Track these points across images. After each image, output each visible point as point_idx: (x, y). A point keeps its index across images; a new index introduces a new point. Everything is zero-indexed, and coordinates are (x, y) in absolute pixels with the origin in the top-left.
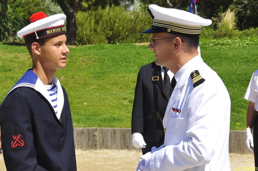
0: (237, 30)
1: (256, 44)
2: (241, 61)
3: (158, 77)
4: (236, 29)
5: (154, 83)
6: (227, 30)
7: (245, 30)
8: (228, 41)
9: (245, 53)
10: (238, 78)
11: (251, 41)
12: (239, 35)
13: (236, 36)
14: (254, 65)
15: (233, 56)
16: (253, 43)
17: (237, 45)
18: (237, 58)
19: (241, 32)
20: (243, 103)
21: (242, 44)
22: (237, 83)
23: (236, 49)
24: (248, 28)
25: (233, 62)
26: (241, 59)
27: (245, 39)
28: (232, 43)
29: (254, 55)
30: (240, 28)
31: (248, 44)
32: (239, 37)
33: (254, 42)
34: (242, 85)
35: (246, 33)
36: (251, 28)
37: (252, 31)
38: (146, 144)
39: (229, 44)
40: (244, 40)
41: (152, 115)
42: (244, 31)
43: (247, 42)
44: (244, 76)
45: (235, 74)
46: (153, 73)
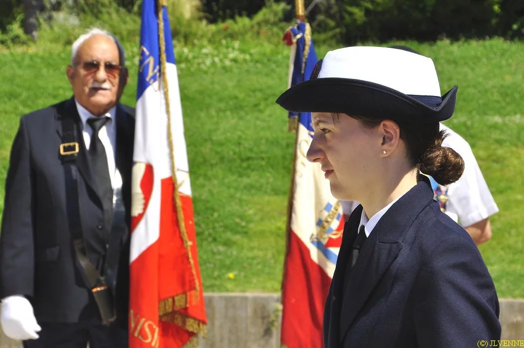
0: (204, 22)
1: (257, 62)
2: (222, 105)
3: (75, 146)
4: (200, 19)
5: (65, 161)
6: (179, 20)
7: (224, 20)
8: (183, 52)
9: (230, 84)
10: (217, 153)
11: (242, 51)
12: (209, 35)
13: (202, 36)
14: (257, 118)
15: (201, 93)
16: (248, 57)
17: (208, 62)
18: (210, 97)
19: (213, 27)
20: (238, 220)
21: (221, 60)
22: (216, 164)
23: (206, 73)
24: (232, 17)
25: (201, 110)
26: (221, 100)
27: (227, 47)
28: (194, 58)
29: (254, 91)
30: (211, 17)
31: (235, 60)
32: (210, 41)
33: (251, 55)
34: (230, 170)
35: (226, 29)
36: (241, 15)
37: (244, 26)
38: (39, 328)
39: (187, 60)
40: (224, 50)
41: (58, 248)
42: (221, 25)
43: (231, 56)
44: (233, 147)
45: (211, 140)
46: (59, 135)
